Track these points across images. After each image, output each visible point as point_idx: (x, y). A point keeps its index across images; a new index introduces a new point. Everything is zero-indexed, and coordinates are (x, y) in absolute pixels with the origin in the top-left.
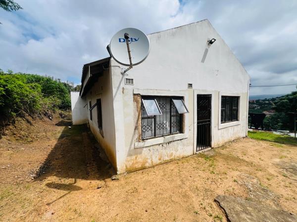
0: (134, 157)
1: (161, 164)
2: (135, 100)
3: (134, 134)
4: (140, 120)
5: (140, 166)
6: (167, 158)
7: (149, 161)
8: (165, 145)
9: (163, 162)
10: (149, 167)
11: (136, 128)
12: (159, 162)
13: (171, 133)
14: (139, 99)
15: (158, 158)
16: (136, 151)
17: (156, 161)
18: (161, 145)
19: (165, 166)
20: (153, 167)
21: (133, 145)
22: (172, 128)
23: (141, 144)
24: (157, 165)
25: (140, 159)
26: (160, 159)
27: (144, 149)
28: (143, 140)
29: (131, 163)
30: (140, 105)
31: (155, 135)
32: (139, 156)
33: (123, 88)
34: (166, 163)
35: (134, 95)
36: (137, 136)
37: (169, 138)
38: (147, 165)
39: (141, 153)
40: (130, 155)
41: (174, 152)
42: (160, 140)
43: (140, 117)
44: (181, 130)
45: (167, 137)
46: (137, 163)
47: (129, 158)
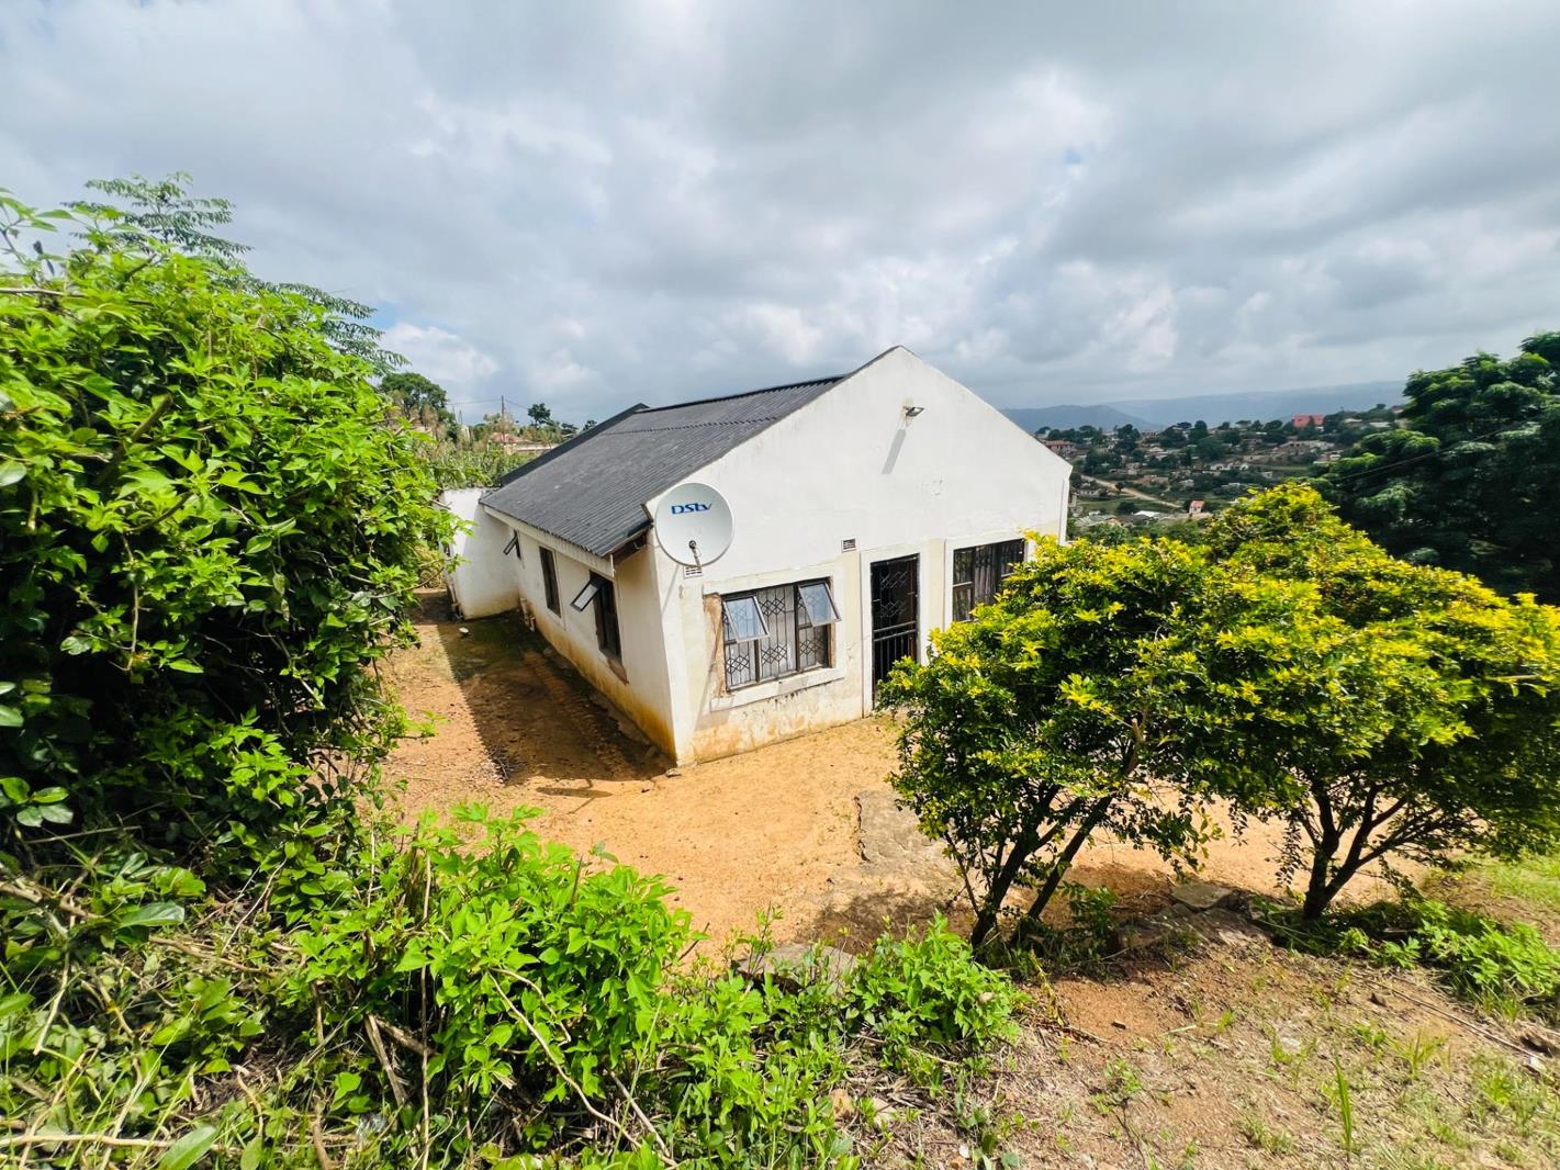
0: (711, 731)
1: (775, 743)
2: (709, 609)
3: (709, 681)
4: (721, 648)
5: (725, 749)
6: (789, 730)
7: (746, 737)
8: (783, 701)
9: (778, 739)
10: (746, 752)
11: (712, 668)
12: (769, 738)
13: (798, 669)
14: (717, 603)
15: (765, 730)
16: (715, 718)
17: (761, 735)
18: (773, 701)
19: (784, 747)
20: (756, 750)
21: (707, 706)
22: (803, 658)
23: (725, 701)
24: (764, 746)
25: (724, 734)
26: (771, 733)
27: (733, 712)
28: (729, 692)
29: (705, 744)
30: (719, 616)
31: (757, 679)
32: (721, 728)
33: (681, 587)
34: (789, 740)
35: (705, 597)
36: (714, 686)
37: (791, 682)
38: (741, 746)
39: (725, 722)
40: (700, 726)
41: (807, 716)
42: (771, 689)
43: (721, 642)
44: (826, 661)
45: (787, 680)
46: (718, 742)
47: (700, 734)
